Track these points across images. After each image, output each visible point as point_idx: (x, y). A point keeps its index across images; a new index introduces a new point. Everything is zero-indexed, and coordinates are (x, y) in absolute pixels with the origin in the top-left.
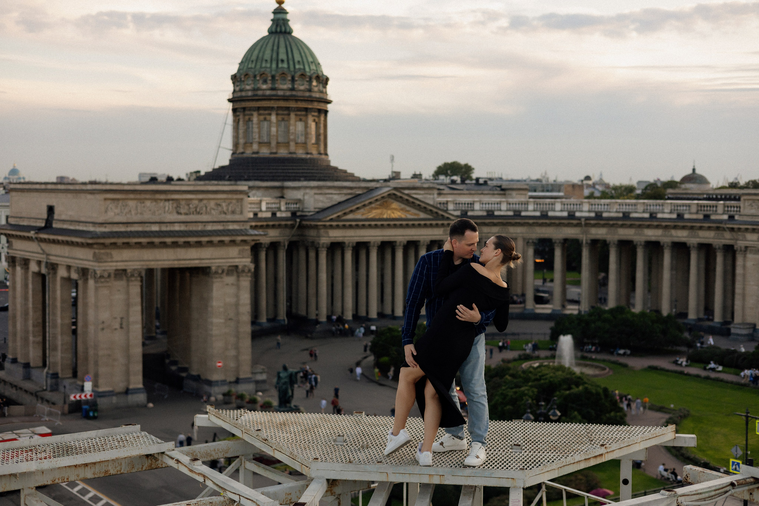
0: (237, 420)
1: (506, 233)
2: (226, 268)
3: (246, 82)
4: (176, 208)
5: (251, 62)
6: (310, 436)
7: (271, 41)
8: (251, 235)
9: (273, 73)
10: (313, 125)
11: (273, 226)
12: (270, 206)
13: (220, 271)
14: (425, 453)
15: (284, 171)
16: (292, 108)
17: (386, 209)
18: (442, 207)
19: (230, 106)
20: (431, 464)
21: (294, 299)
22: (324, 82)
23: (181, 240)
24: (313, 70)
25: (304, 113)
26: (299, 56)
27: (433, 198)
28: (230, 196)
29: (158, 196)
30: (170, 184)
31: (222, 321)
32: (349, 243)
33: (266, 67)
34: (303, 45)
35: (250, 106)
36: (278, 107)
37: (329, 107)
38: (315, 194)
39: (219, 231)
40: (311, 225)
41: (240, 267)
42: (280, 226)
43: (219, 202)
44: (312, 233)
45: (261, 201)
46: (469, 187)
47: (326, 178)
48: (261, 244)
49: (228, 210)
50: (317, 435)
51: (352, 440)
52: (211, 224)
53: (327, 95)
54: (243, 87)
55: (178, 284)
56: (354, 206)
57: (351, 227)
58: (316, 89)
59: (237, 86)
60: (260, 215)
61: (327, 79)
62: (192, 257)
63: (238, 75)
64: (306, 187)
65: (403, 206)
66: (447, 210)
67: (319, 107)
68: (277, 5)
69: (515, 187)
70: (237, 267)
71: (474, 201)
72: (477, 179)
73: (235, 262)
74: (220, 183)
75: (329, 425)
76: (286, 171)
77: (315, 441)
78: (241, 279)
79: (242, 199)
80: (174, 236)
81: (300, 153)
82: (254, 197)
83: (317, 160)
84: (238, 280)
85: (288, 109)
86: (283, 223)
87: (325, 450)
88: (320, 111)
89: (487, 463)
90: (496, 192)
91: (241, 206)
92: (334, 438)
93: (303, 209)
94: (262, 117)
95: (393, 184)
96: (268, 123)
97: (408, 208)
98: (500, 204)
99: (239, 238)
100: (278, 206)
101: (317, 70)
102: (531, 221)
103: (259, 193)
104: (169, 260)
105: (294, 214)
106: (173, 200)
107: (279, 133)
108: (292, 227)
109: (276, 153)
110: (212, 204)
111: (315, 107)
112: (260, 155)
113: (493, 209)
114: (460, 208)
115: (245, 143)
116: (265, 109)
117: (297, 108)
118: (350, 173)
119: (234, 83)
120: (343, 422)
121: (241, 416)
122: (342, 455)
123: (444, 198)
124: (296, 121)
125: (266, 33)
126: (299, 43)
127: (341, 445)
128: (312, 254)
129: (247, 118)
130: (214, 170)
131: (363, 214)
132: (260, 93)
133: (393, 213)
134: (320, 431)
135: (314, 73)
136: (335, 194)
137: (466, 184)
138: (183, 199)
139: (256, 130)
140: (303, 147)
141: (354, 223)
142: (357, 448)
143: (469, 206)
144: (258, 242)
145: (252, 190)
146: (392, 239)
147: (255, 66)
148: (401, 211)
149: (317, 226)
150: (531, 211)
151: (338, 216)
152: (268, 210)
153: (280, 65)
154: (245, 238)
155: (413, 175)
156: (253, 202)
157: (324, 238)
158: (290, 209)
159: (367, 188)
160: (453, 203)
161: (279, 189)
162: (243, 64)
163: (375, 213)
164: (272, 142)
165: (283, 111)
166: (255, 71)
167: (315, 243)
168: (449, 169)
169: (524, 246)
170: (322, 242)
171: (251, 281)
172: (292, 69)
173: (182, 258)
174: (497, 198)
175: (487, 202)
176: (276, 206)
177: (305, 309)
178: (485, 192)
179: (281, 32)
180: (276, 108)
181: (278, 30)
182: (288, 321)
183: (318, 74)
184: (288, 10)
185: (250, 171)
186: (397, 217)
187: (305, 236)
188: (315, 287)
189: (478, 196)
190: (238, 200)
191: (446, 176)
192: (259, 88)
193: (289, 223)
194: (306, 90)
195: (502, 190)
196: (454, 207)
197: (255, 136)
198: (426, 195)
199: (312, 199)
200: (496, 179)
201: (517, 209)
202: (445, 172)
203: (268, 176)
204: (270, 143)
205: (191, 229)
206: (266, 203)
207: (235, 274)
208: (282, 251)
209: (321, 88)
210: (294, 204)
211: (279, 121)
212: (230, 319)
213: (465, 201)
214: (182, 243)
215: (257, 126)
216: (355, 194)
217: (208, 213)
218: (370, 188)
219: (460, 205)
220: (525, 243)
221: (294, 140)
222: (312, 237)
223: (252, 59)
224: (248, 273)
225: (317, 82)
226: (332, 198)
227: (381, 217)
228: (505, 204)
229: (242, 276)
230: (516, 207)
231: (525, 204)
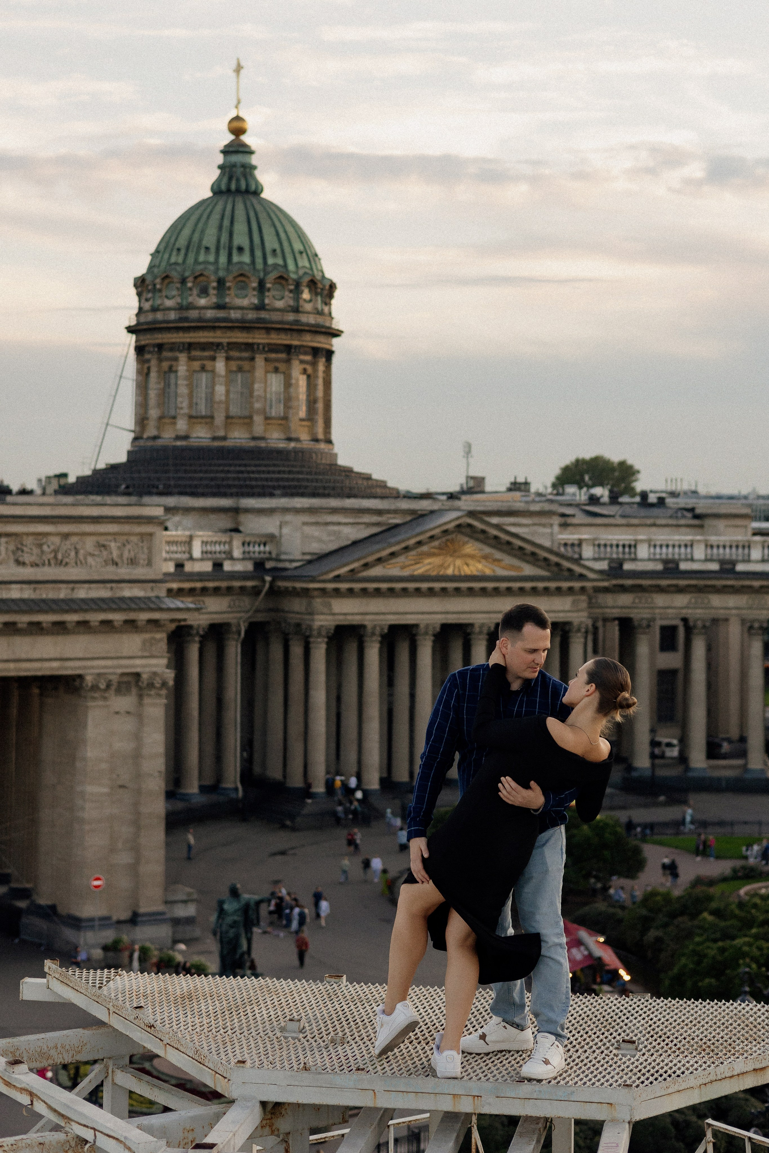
0: (100, 988)
1: (705, 608)
2: (115, 678)
3: (164, 293)
4: (14, 552)
5: (175, 253)
6: (236, 1021)
7: (219, 208)
8: (170, 610)
9: (221, 274)
10: (302, 381)
11: (217, 591)
12: (209, 548)
13: (102, 686)
14: (447, 1053)
15: (240, 475)
16: (258, 344)
17: (451, 556)
18: (569, 552)
19: (131, 340)
20: (459, 1075)
21: (257, 745)
22: (326, 292)
23: (24, 619)
24: (304, 267)
25: (283, 356)
26: (275, 240)
27: (552, 534)
28: (127, 528)
30: (5, 503)
31: (106, 790)
32: (374, 627)
33: (207, 263)
34: (283, 216)
35: (174, 340)
36: (229, 344)
37: (336, 343)
38: (305, 524)
39: (103, 600)
40: (294, 588)
41: (145, 676)
42: (229, 590)
43: (102, 540)
44: (297, 605)
45: (191, 537)
46: (628, 510)
47: (326, 492)
48: (190, 627)
49: (121, 556)
50: (251, 1018)
51: (315, 1029)
52: (87, 586)
53: (332, 318)
54: (158, 302)
55: (14, 712)
56: (384, 549)
57: (378, 593)
58: (308, 307)
59: (147, 300)
60: (188, 567)
61: (332, 287)
63: (149, 278)
64: (286, 510)
65: (488, 550)
66: (581, 558)
67: (314, 344)
68: (230, 137)
69: (723, 511)
70: (138, 675)
71: (636, 541)
72: (644, 495)
73: (133, 666)
74: (108, 499)
75: (276, 1000)
76: (246, 475)
77: (245, 1029)
78: (147, 701)
79: (151, 535)
80: (9, 611)
81: (275, 439)
82: (176, 530)
83: (311, 452)
84: (140, 704)
85: (250, 347)
86: (237, 584)
87: (261, 1046)
88: (316, 352)
89: (564, 1075)
90: (682, 522)
91: (150, 548)
92: (283, 1024)
93: (278, 555)
94: (196, 365)
95: (467, 503)
96: (209, 375)
97: (498, 555)
98: (692, 546)
99: (143, 616)
100: (226, 547)
101: (311, 269)
102: (756, 584)
103: (188, 521)
105: (259, 565)
106: (8, 535)
107: (232, 396)
108: (256, 592)
109: (224, 438)
110: (89, 544)
111: (305, 343)
112: (193, 442)
113: (676, 557)
114: (608, 555)
115: (161, 418)
116: (204, 347)
117: (269, 344)
118: (377, 481)
119: (139, 294)
120: (303, 995)
121: (108, 982)
122: (293, 1057)
123: (573, 534)
124: (267, 372)
125: (208, 194)
127: (294, 1038)
128: (297, 650)
129: (165, 365)
130: (96, 472)
131: (403, 568)
132: (193, 314)
133: (467, 565)
134: (257, 1011)
135: (305, 273)
136: (346, 524)
137: (621, 504)
138: (29, 534)
139: (183, 390)
140: (280, 425)
141: (384, 586)
142: (322, 1044)
143: (627, 550)
144: (183, 623)
145: (173, 515)
146: (464, 619)
147: (185, 260)
148: (483, 561)
149: (307, 590)
150: (757, 562)
151: (352, 571)
152: (205, 555)
153: (235, 258)
154: (156, 616)
155: (512, 484)
156: (176, 539)
157: (322, 617)
158: (252, 555)
159: (412, 512)
160: (594, 545)
161: (230, 514)
162: (160, 255)
163: (430, 564)
164: (216, 415)
165: (241, 351)
166: (184, 271)
167: (304, 627)
168: (587, 472)
169: (742, 635)
170: (317, 624)
171: (167, 706)
172: (259, 265)
173: (24, 656)
174: (687, 534)
175: (664, 543)
176: (222, 548)
177: (280, 766)
178: (659, 522)
179: (238, 191)
180: (225, 344)
181: (233, 187)
182: (244, 790)
183: (314, 276)
184: (253, 147)
185: (171, 475)
186: (475, 573)
187: (283, 611)
188: (301, 719)
189: (646, 529)
190: (142, 535)
191: (580, 488)
192: (191, 303)
193: (249, 584)
194: (290, 309)
195: (697, 517)
196: (594, 552)
197: (182, 403)
198: (536, 528)
199: (298, 534)
200: (685, 493)
201: (727, 557)
202: (578, 477)
203: (207, 486)
204: (212, 417)
205: (44, 596)
206: (203, 542)
207: (134, 691)
208: (234, 643)
209: (319, 306)
210: (259, 545)
211: (231, 372)
212: (121, 787)
213: (618, 540)
214: (25, 626)
215: (185, 382)
216: (389, 524)
217: (81, 563)
218: (419, 512)
219: (608, 549)
220: (746, 630)
221: (263, 412)
222: (298, 613)
223: (177, 245)
224: (161, 689)
225: (310, 291)
226: (339, 532)
227: (441, 573)
228: (702, 546)
229: (149, 695)
230: (724, 554)
231: (744, 547)
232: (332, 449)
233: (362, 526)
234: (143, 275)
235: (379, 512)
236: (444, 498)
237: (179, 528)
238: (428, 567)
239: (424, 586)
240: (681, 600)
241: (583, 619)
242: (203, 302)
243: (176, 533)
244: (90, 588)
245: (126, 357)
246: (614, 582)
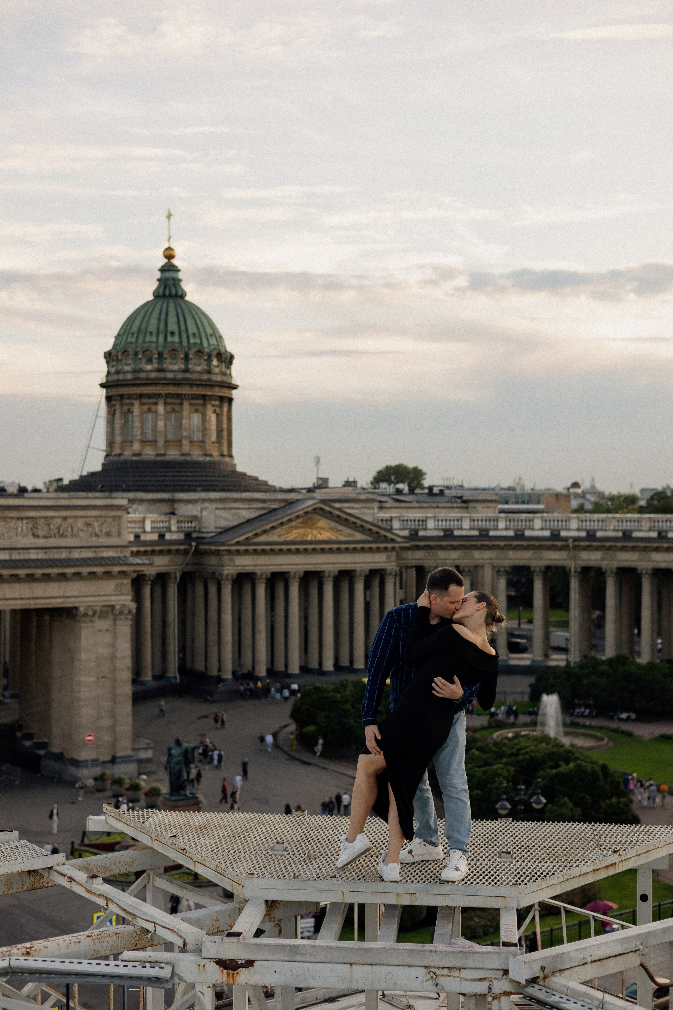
0: (143, 822)
1: (470, 559)
2: (98, 609)
3: (124, 362)
4: (31, 529)
5: (130, 335)
6: (240, 844)
7: (158, 307)
8: (133, 565)
9: (160, 349)
10: (214, 418)
11: (161, 552)
12: (156, 525)
13: (90, 613)
14: (390, 865)
15: (175, 479)
16: (185, 395)
17: (310, 528)
18: (384, 525)
19: (103, 392)
20: (398, 879)
21: (188, 649)
22: (228, 360)
23: (39, 572)
24: (213, 345)
25: (201, 402)
26: (194, 326)
27: (373, 514)
28: (104, 513)
29: (7, 514)
30: (24, 498)
31: (94, 679)
32: (262, 574)
33: (151, 342)
34: (198, 312)
35: (130, 392)
36: (166, 394)
37: (234, 393)
38: (216, 509)
39: (90, 559)
40: (211, 550)
41: (117, 607)
42: (169, 551)
43: (88, 521)
44: (213, 560)
45: (144, 519)
46: (420, 498)
47: (230, 488)
48: (145, 575)
49: (101, 531)
50: (249, 842)
51: (294, 848)
52: (79, 550)
53: (232, 377)
54: (120, 367)
55: (34, 631)
56: (267, 524)
57: (264, 552)
58: (217, 370)
59: (113, 366)
60: (143, 537)
61: (232, 357)
62: (54, 595)
63: (114, 353)
64: (204, 500)
65: (333, 524)
66: (392, 529)
67: (221, 394)
68: (165, 261)
69: (480, 498)
70: (113, 607)
71: (427, 518)
72: (431, 488)
73: (110, 601)
74: (90, 495)
75: (263, 828)
76: (178, 478)
78: (119, 623)
79: (120, 517)
80: (30, 567)
81: (197, 455)
82: (135, 513)
83: (220, 463)
84: (115, 625)
85: (180, 396)
86: (174, 547)
88: (222, 399)
90: (455, 505)
91: (119, 526)
92: (272, 845)
93: (200, 529)
94: (145, 408)
95: (320, 494)
96: (154, 414)
97: (340, 527)
98: (461, 520)
99: (116, 569)
100: (167, 524)
101: (218, 345)
102: (502, 543)
103: (142, 508)
104: (22, 599)
105: (188, 535)
106: (27, 518)
107: (169, 428)
108: (186, 552)
109: (164, 455)
110: (80, 523)
111: (215, 394)
112: (144, 457)
113: (452, 527)
114: (409, 527)
115: (123, 442)
116: (150, 396)
117: (192, 394)
118: (262, 481)
119: (108, 363)
121: (148, 818)
122: (284, 869)
123: (386, 513)
124: (191, 412)
125: (151, 297)
126: (194, 310)
127: (281, 855)
128: (213, 589)
129: (125, 408)
130: (82, 477)
131: (279, 536)
132: (143, 375)
133: (320, 534)
134: (252, 837)
135: (215, 349)
136: (243, 509)
137: (416, 494)
138: (40, 517)
139: (137, 424)
140: (199, 446)
141: (268, 548)
142: (301, 859)
143: (421, 523)
144: (141, 573)
145: (133, 504)
146: (318, 568)
147: (137, 340)
148: (331, 531)
149: (219, 551)
150: (502, 530)
151: (247, 538)
152: (153, 530)
153: (169, 339)
154: (124, 568)
155: (346, 482)
156: (135, 520)
157: (228, 568)
158: (183, 529)
159: (285, 501)
160: (400, 520)
161: (169, 503)
162: (121, 337)
163: (296, 533)
164: (158, 439)
165: (174, 399)
166: (137, 347)
167: (217, 574)
168: (393, 474)
169: (493, 576)
170: (225, 572)
171: (131, 625)
172: (185, 343)
173: (39, 595)
174: (457, 513)
175: (444, 518)
176: (164, 525)
177: (203, 662)
178: (440, 505)
179: (170, 296)
180: (164, 395)
181: (167, 292)
182: (181, 678)
183: (220, 350)
184: (180, 268)
185: (130, 479)
186: (326, 539)
187: (203, 564)
188: (216, 633)
189: (433, 510)
190: (114, 517)
191: (390, 484)
192: (141, 368)
193: (182, 547)
194: (204, 371)
195: (464, 502)
196: (400, 524)
197: (136, 432)
198: (362, 510)
199: (213, 516)
200: (456, 487)
201: (484, 527)
202: (387, 478)
203: (153, 486)
204: (156, 441)
205: (52, 557)
206: (152, 521)
207: (111, 616)
208: (172, 585)
209: (224, 369)
210: (188, 523)
211: (168, 412)
212: (104, 677)
213: (416, 517)
214: (40, 576)
215: (138, 419)
216: (269, 508)
217: (75, 535)
218: (290, 501)
219: (409, 523)
220: (495, 572)
221: (189, 438)
222: (212, 565)
223: (132, 331)
224: (127, 615)
225: (218, 360)
226: (239, 514)
227: (304, 539)
228: (468, 520)
229: (120, 619)
230: (482, 525)
231: (494, 520)
232: (233, 461)
233: (254, 510)
234: (110, 350)
235: (264, 501)
236: (304, 491)
237: (137, 513)
238: (295, 536)
239: (293, 547)
240: (454, 554)
241: (394, 567)
242: (149, 367)
243: (134, 515)
244: (81, 552)
245: (100, 403)
246: (413, 543)
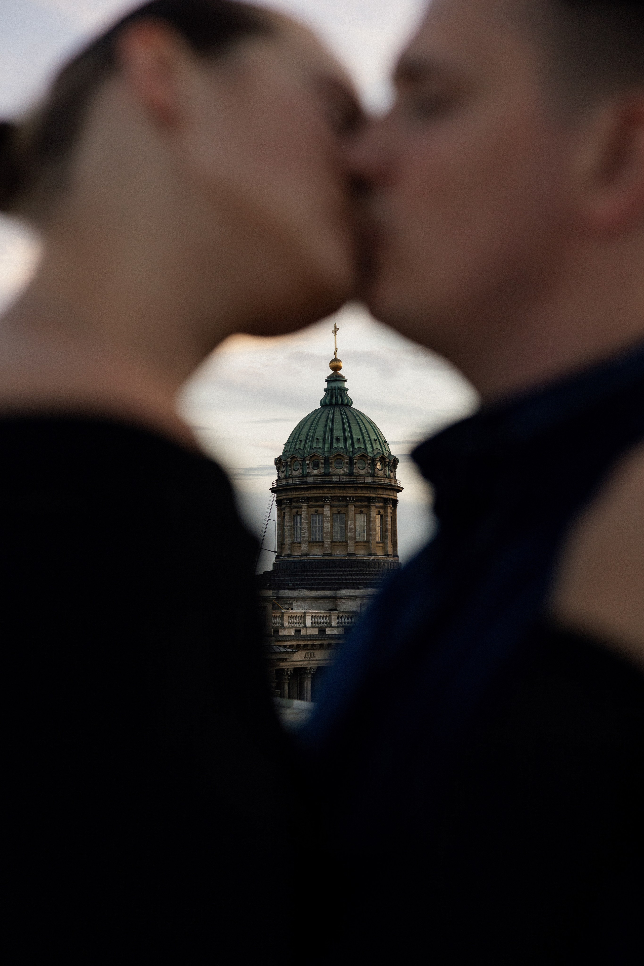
3: (292, 468)
7: (324, 415)
9: (326, 454)
10: (378, 519)
11: (321, 647)
12: (316, 620)
15: (340, 577)
16: (350, 497)
19: (274, 496)
22: (391, 464)
24: (377, 449)
25: (364, 504)
26: (359, 432)
33: (317, 448)
34: (363, 419)
35: (298, 496)
36: (332, 497)
37: (399, 495)
42: (329, 646)
45: (306, 615)
48: (304, 669)
53: (396, 480)
54: (289, 473)
58: (380, 473)
59: (283, 472)
60: (303, 632)
61: (395, 461)
63: (283, 458)
64: (363, 596)
67: (384, 496)
68: (331, 372)
81: (361, 554)
82: (296, 609)
83: (384, 562)
85: (344, 499)
86: (333, 642)
88: (386, 501)
94: (313, 510)
96: (320, 516)
100: (328, 620)
101: (381, 450)
103: (305, 605)
107: (334, 529)
109: (331, 555)
111: (378, 496)
112: (311, 558)
115: (292, 543)
116: (317, 499)
117: (357, 497)
119: (278, 469)
124: (355, 514)
125: (318, 407)
126: (359, 416)
129: (294, 511)
132: (310, 479)
135: (378, 453)
140: (364, 546)
147: (304, 447)
152: (314, 625)
153: (335, 445)
158: (343, 624)
161: (331, 600)
162: (290, 444)
164: (325, 541)
165: (339, 501)
166: (304, 453)
172: (349, 449)
176: (324, 620)
179: (337, 404)
180: (329, 498)
181: (333, 401)
183: (384, 454)
185: (297, 578)
192: (308, 473)
194: (369, 475)
197: (304, 534)
203: (318, 584)
204: (322, 542)
206: (313, 617)
209: (388, 473)
211: (333, 514)
215: (306, 521)
221: (354, 538)
223: (299, 439)
225: (381, 464)
232: (397, 560)
234: (280, 457)
237: (298, 608)
245: (271, 507)
